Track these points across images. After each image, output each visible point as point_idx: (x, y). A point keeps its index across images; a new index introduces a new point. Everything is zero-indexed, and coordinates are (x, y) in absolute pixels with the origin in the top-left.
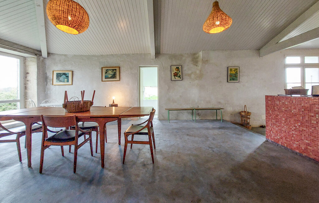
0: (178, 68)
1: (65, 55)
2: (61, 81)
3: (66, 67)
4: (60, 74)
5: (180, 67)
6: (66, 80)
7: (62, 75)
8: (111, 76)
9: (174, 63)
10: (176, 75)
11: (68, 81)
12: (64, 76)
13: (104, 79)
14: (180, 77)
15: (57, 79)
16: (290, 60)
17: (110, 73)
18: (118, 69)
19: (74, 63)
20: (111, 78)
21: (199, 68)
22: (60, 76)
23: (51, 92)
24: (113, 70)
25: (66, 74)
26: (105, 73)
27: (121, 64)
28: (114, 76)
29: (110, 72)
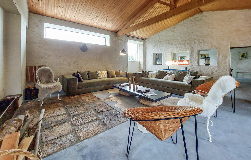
0: (244, 54)
5: (245, 53)
8: (203, 58)
10: (242, 57)
13: (200, 59)
14: (245, 57)
18: (207, 55)
27: (209, 53)
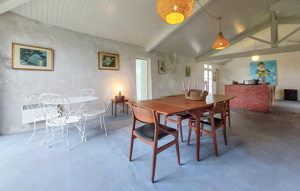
0: (162, 63)
1: (37, 22)
2: (30, 63)
3: (39, 42)
4: (29, 51)
5: (164, 63)
6: (41, 62)
7: (33, 54)
8: (109, 64)
9: (160, 59)
11: (45, 64)
12: (37, 55)
13: (101, 67)
15: (21, 59)
16: (206, 66)
17: (109, 61)
18: (116, 57)
19: (54, 38)
20: (110, 66)
21: (174, 65)
22: (30, 55)
23: (7, 81)
24: (112, 57)
25: (43, 54)
26: (103, 60)
27: (120, 52)
28: (113, 64)
29: (108, 59)
